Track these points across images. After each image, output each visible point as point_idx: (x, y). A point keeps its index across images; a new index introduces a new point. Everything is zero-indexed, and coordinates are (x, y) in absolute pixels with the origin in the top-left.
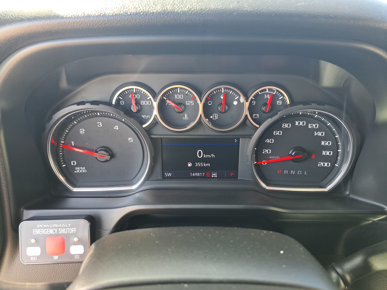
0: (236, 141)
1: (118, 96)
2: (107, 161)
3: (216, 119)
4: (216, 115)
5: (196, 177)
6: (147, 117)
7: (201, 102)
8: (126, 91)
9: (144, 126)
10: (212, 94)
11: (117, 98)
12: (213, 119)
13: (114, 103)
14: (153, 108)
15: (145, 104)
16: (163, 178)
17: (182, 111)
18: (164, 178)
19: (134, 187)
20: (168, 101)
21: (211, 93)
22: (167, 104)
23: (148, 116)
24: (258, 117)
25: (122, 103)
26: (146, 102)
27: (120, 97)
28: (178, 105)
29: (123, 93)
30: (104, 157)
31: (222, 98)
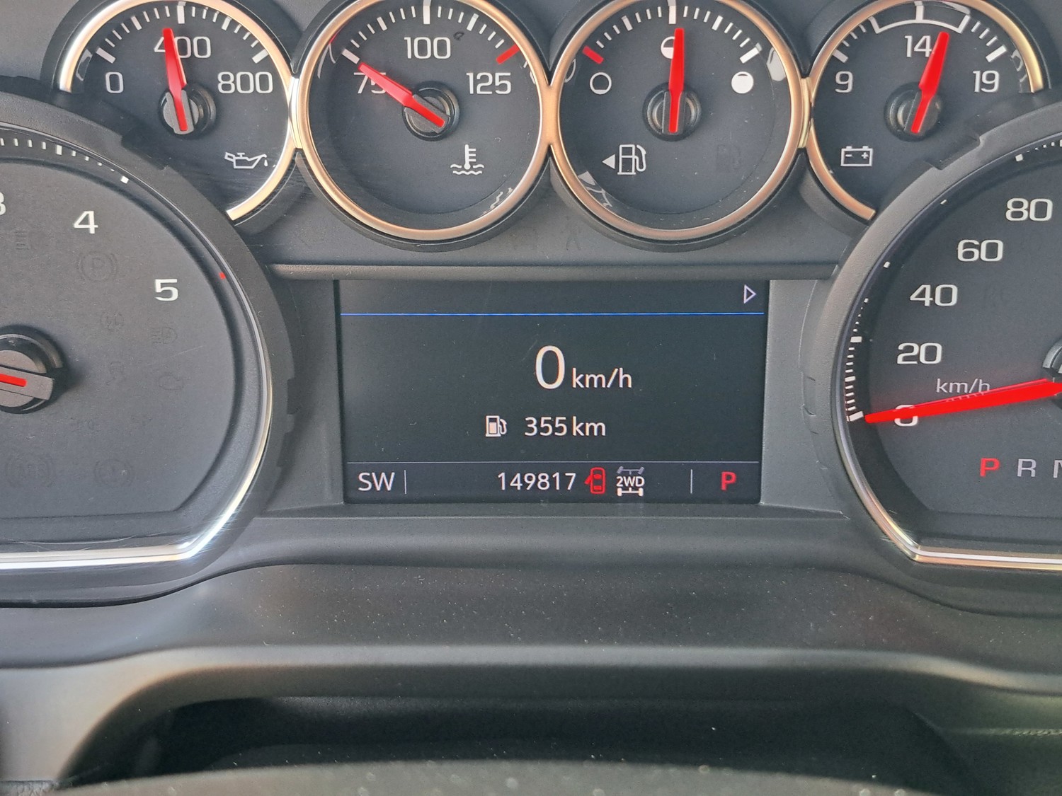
0: (749, 294)
1: (91, 46)
2: (35, 406)
3: (633, 173)
4: (638, 153)
5: (530, 497)
6: (251, 163)
7: (549, 75)
8: (134, 19)
9: (235, 213)
10: (612, 33)
11: (88, 54)
12: (620, 173)
13: (65, 82)
14: (284, 111)
15: (240, 90)
16: (347, 500)
17: (449, 126)
18: (352, 500)
19: (188, 550)
20: (365, 73)
21: (606, 25)
22: (360, 91)
23: (259, 158)
24: (867, 161)
25: (115, 83)
26: (245, 81)
27: (100, 52)
28: (422, 95)
29: (120, 30)
30: (21, 383)
31: (668, 53)
